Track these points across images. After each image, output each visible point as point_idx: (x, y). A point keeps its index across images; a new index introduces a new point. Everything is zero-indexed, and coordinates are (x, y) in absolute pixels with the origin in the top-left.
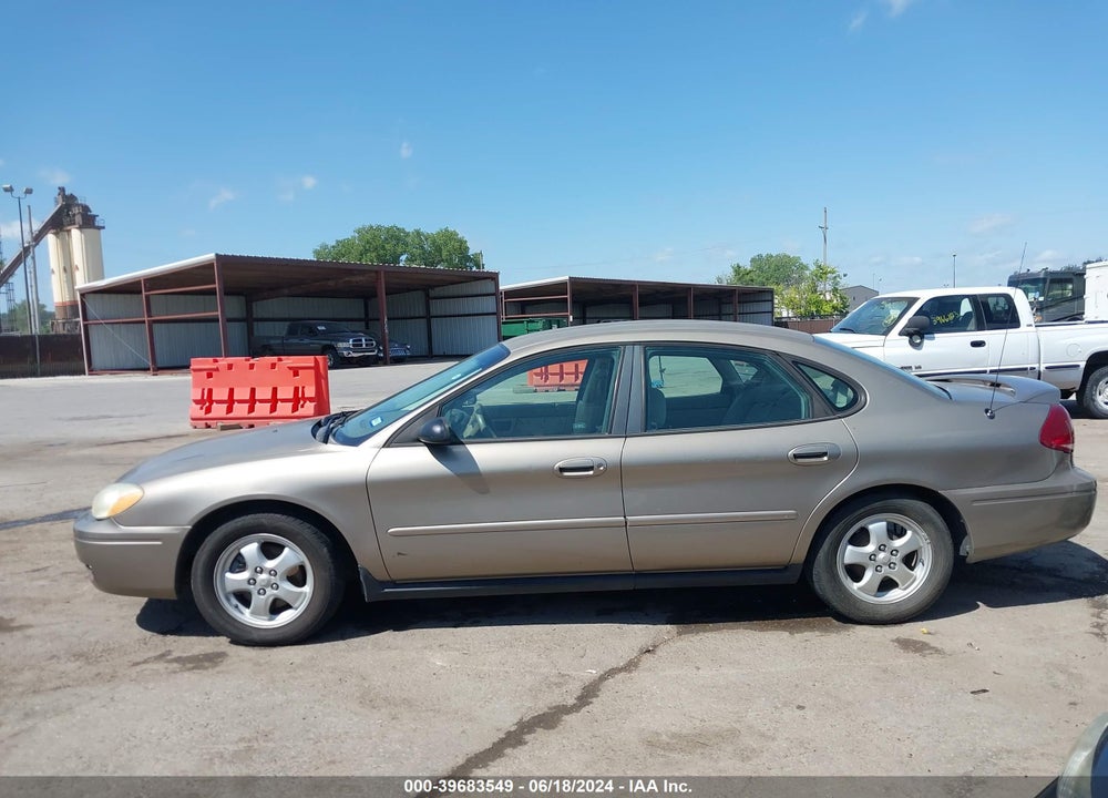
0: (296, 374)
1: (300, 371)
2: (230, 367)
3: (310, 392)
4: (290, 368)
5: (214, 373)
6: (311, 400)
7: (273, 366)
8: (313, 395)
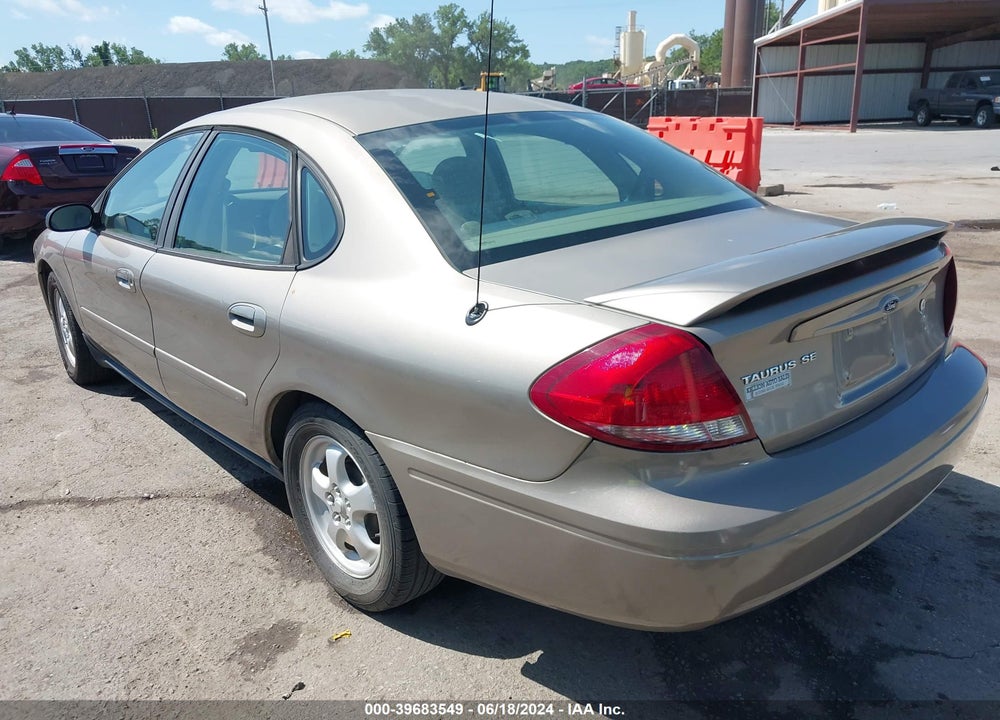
0: (729, 137)
1: (734, 135)
2: (678, 127)
3: (738, 158)
4: (725, 130)
5: (665, 132)
6: (738, 166)
7: (712, 127)
8: (739, 161)
